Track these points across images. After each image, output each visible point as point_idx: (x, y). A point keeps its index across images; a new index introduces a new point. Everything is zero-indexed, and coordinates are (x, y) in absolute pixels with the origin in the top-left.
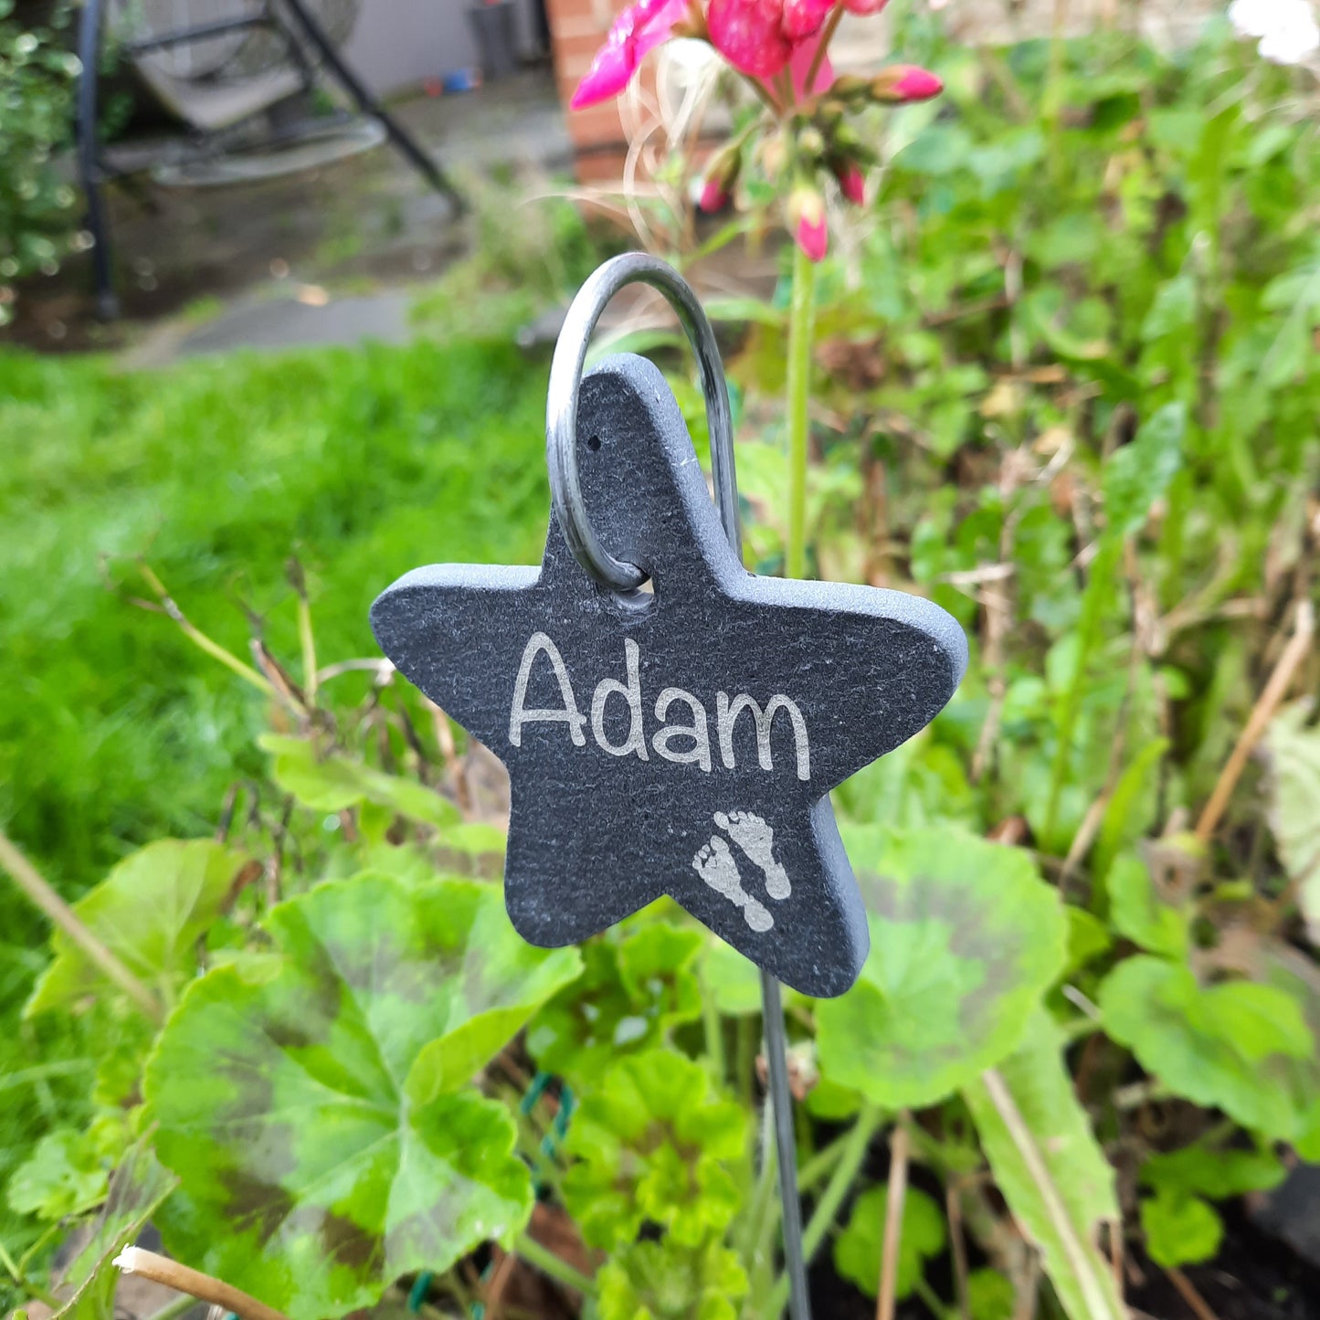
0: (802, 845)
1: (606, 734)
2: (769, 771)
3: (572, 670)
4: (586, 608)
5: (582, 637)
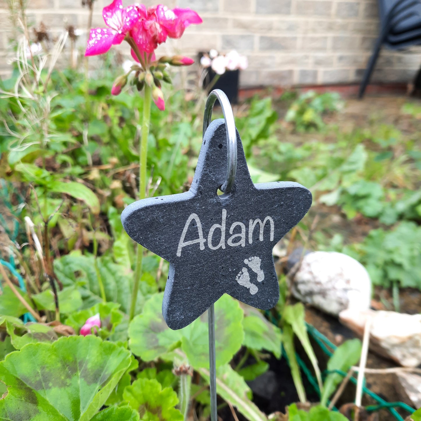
0: (269, 262)
1: (212, 243)
2: (262, 241)
3: (203, 224)
4: (211, 201)
5: (208, 212)
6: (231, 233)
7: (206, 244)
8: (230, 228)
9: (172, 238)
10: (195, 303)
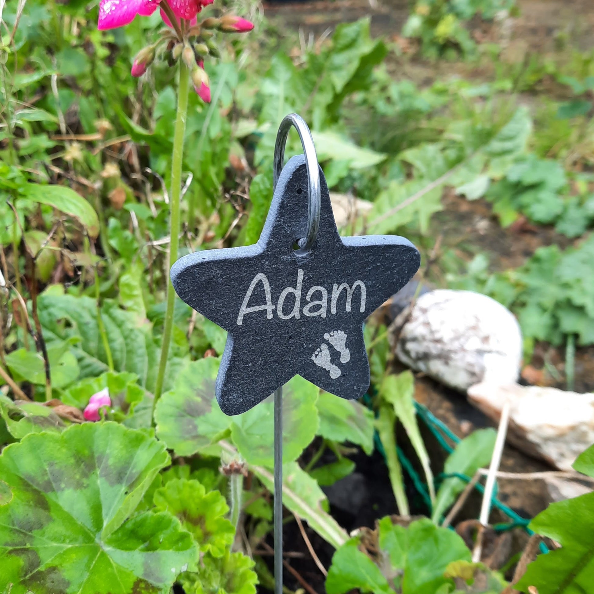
0: (358, 338)
1: (283, 311)
2: (350, 312)
3: (273, 287)
4: (284, 259)
5: (279, 272)
6: (309, 300)
7: (275, 312)
8: (306, 293)
9: (232, 302)
10: (257, 384)
